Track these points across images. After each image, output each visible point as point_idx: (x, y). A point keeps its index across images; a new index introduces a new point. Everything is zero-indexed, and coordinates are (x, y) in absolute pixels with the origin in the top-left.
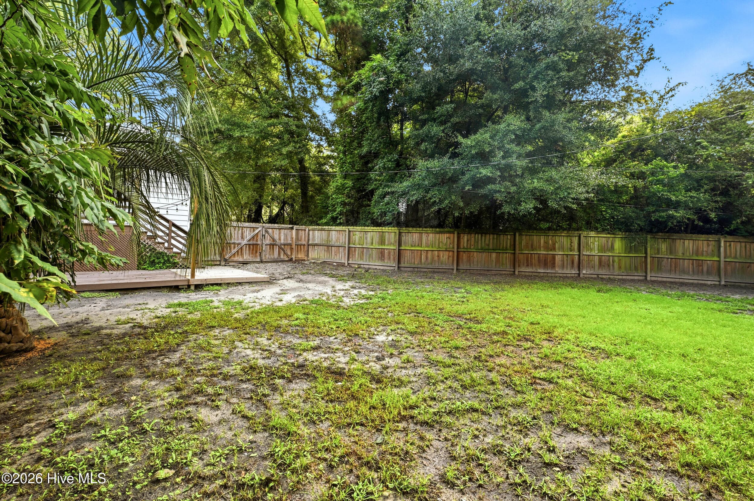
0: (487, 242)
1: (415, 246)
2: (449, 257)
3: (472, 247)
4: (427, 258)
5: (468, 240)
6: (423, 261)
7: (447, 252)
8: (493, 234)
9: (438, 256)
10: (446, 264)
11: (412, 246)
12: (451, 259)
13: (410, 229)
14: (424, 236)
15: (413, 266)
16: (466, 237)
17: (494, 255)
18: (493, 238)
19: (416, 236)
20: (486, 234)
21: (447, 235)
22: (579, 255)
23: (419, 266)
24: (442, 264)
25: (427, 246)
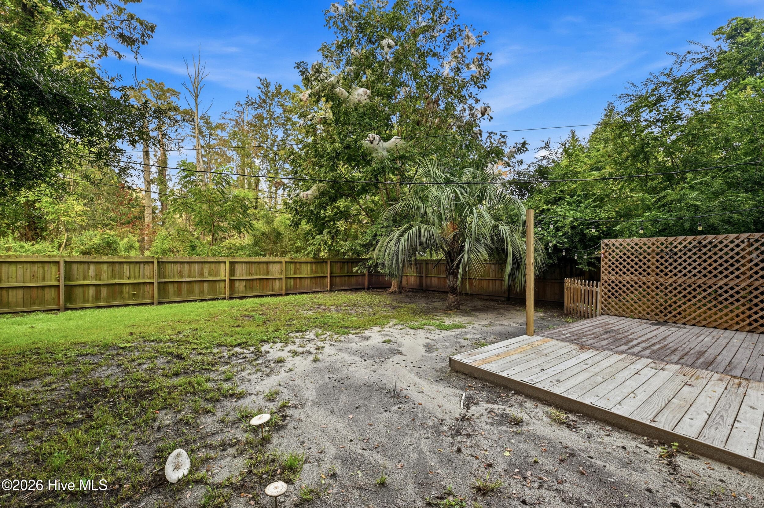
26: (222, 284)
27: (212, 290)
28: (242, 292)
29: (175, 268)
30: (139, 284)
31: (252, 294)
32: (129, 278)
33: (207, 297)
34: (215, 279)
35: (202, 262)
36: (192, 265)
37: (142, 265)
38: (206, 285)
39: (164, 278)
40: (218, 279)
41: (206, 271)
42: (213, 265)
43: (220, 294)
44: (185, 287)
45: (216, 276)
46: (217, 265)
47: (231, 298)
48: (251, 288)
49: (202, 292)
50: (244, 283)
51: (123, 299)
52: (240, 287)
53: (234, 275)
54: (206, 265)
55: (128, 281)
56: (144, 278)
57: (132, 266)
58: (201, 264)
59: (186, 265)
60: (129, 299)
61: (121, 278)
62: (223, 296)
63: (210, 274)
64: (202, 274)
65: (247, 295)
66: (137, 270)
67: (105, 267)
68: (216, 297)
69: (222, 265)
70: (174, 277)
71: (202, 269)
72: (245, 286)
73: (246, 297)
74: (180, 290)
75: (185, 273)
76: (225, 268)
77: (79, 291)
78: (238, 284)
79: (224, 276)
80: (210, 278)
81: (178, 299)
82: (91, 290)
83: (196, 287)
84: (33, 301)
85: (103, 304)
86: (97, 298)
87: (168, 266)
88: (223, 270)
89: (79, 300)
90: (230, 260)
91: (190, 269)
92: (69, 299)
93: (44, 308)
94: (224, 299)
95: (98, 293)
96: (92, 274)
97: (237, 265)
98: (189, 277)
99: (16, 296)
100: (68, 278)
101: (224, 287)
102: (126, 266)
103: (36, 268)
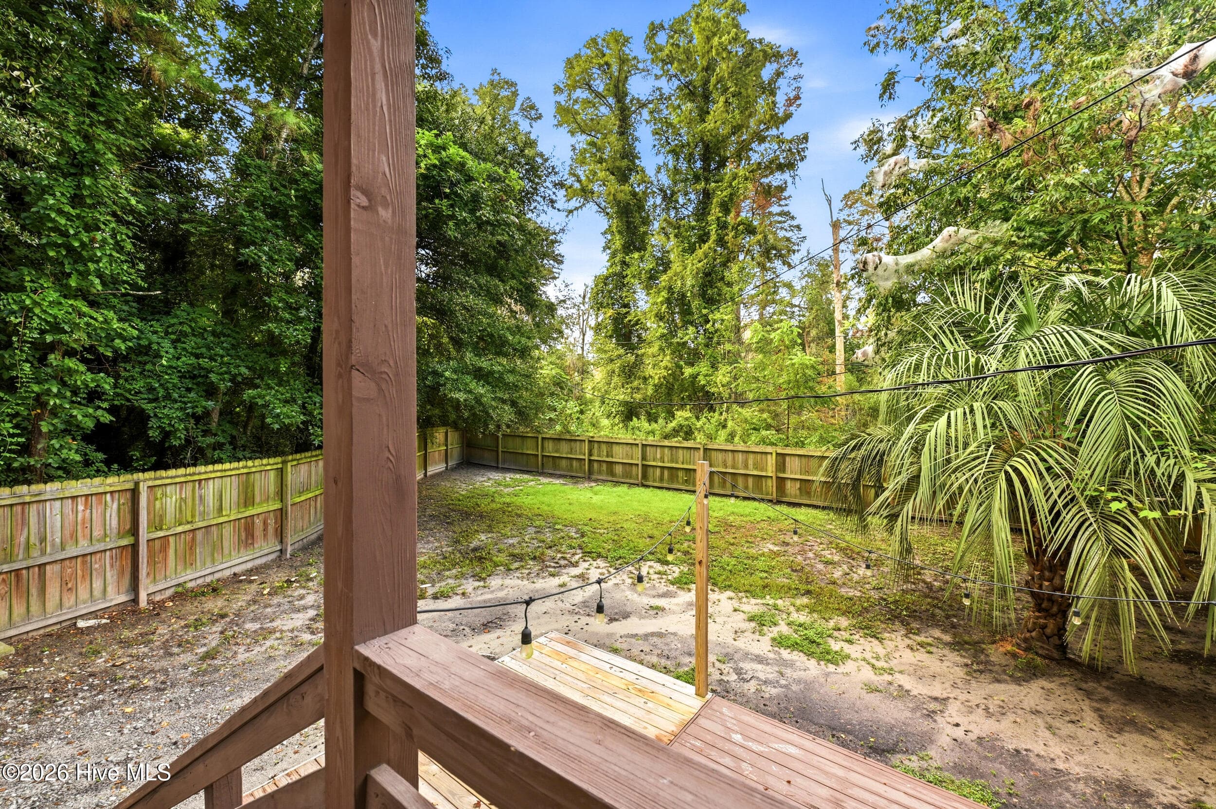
1: (303, 492)
4: (316, 511)
6: (312, 519)
11: (300, 493)
13: (298, 456)
14: (313, 468)
15: (301, 535)
19: (304, 470)
23: (309, 531)
25: (317, 486)
26: (769, 481)
27: (758, 487)
28: (796, 496)
29: (720, 456)
30: (690, 469)
31: (808, 502)
32: (683, 463)
33: (752, 496)
34: (760, 474)
35: (746, 452)
36: (736, 454)
37: (692, 450)
38: (750, 480)
39: (711, 466)
40: (764, 474)
41: (751, 462)
42: (759, 456)
43: (767, 494)
44: (729, 479)
45: (762, 470)
46: (763, 455)
47: (779, 502)
48: (808, 493)
49: (746, 488)
50: (798, 485)
51: (678, 482)
52: (792, 489)
53: (784, 472)
54: (751, 456)
55: (681, 466)
56: (693, 465)
57: (685, 451)
58: (745, 454)
59: (729, 452)
60: (683, 484)
61: (677, 463)
62: (770, 497)
63: (756, 467)
64: (746, 467)
65: (801, 501)
66: (688, 455)
67: (666, 450)
68: (760, 496)
69: (769, 456)
70: (718, 466)
71: (746, 460)
72: (800, 489)
73: (799, 505)
74: (724, 481)
75: (730, 462)
76: (771, 461)
77: (651, 470)
78: (789, 484)
79: (770, 471)
80: (755, 473)
81: (722, 492)
82: (658, 471)
83: (740, 481)
84: (627, 475)
85: (665, 485)
86: (662, 479)
87: (713, 453)
88: (769, 464)
89: (651, 479)
90: (779, 451)
91: (734, 458)
92: (645, 476)
93: (632, 481)
94: (770, 501)
95: (662, 474)
96: (658, 456)
97: (788, 459)
98: (733, 467)
99: (618, 469)
100: (644, 458)
101: (771, 486)
102: (680, 451)
103: (628, 448)
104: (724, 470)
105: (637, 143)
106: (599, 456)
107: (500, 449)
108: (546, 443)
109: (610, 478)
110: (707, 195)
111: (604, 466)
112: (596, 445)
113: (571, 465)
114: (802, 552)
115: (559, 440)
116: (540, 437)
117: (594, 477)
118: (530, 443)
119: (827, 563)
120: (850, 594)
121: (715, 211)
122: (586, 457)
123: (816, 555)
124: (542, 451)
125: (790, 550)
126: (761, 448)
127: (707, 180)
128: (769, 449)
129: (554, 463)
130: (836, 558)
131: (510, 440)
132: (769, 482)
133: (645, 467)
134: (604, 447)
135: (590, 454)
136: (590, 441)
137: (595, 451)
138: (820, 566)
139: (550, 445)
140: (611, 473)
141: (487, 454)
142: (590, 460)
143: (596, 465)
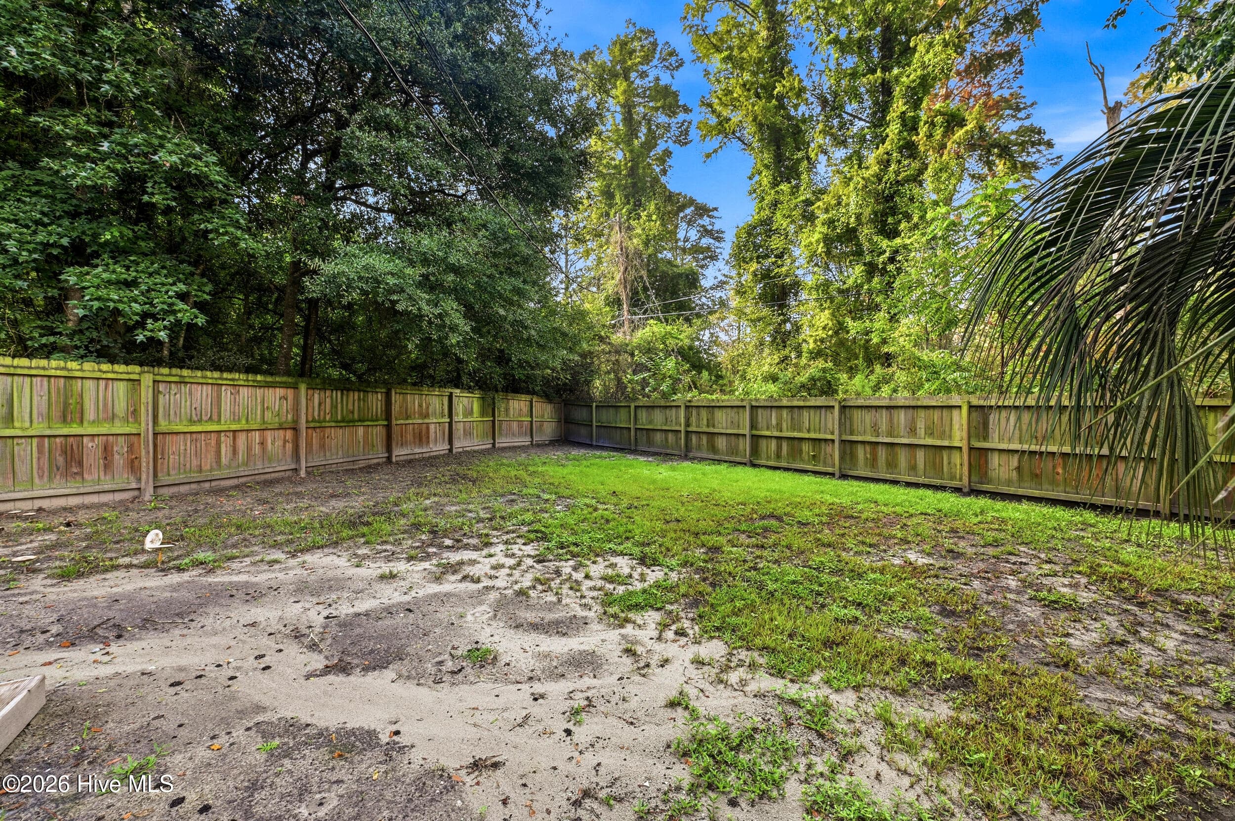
0: (350, 407)
1: (200, 421)
2: (285, 441)
3: (328, 417)
4: (235, 451)
5: (320, 404)
6: (224, 460)
7: (281, 432)
8: (359, 391)
9: (262, 443)
10: (279, 461)
11: (191, 422)
12: (289, 446)
13: (185, 372)
14: (226, 394)
15: (196, 477)
16: (316, 396)
17: (361, 431)
18: (359, 399)
19: (202, 395)
20: (348, 390)
21: (280, 392)
22: (450, 424)
23: (217, 474)
24: (270, 460)
25: (236, 419)
26: (956, 455)
27: (936, 467)
28: (1009, 483)
29: (868, 417)
30: (820, 440)
31: (1036, 493)
32: (809, 431)
33: (921, 480)
34: (939, 443)
35: (913, 407)
36: (895, 412)
37: (823, 410)
38: (920, 455)
39: (852, 434)
40: (945, 443)
41: (921, 425)
42: (936, 414)
43: (953, 478)
44: (882, 453)
45: (942, 436)
46: (945, 412)
47: (976, 493)
48: (1036, 477)
49: (913, 468)
50: (1014, 461)
51: (802, 460)
52: (1002, 468)
53: (986, 438)
54: (922, 413)
55: (807, 436)
56: (825, 433)
57: (812, 412)
58: (911, 411)
59: (884, 411)
60: (809, 463)
61: (800, 431)
62: (956, 483)
63: (930, 433)
64: (913, 431)
65: (1021, 492)
66: (817, 419)
67: (785, 412)
68: (938, 482)
69: (955, 413)
70: (865, 432)
71: (913, 421)
72: (1018, 469)
73: (1018, 498)
74: (874, 459)
75: (884, 427)
76: (960, 421)
77: (763, 443)
78: (995, 460)
79: (959, 436)
80: (929, 441)
81: (870, 474)
82: (774, 443)
83: (902, 457)
84: (733, 451)
85: (784, 464)
86: (778, 456)
87: (857, 415)
88: (956, 427)
89: (764, 455)
90: (975, 402)
91: (891, 420)
92: (755, 450)
93: (738, 459)
94: (958, 490)
95: (779, 448)
96: (774, 422)
97: (993, 417)
98: (890, 434)
99: (721, 443)
100: (753, 426)
101: (959, 464)
102: (805, 413)
103: (732, 413)
104: (874, 439)
105: (791, 53)
106: (698, 426)
107: (594, 424)
108: (639, 412)
109: (711, 456)
110: (886, 89)
111: (704, 439)
112: (694, 412)
113: (667, 439)
114: (992, 575)
115: (653, 407)
116: (633, 405)
117: (691, 455)
118: (623, 413)
119: (1054, 605)
120: (1127, 715)
121: (899, 106)
122: (682, 429)
123: (1026, 584)
124: (635, 423)
125: (960, 567)
126: (941, 400)
127: (886, 69)
128: (955, 399)
129: (648, 438)
130: (1085, 597)
131: (604, 411)
132: (956, 458)
133: (755, 438)
134: (704, 413)
135: (688, 425)
136: (687, 407)
137: (693, 419)
138: (1032, 612)
139: (643, 415)
140: (713, 448)
141: (583, 431)
142: (687, 432)
143: (694, 438)
